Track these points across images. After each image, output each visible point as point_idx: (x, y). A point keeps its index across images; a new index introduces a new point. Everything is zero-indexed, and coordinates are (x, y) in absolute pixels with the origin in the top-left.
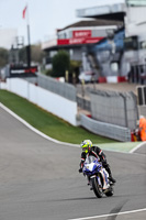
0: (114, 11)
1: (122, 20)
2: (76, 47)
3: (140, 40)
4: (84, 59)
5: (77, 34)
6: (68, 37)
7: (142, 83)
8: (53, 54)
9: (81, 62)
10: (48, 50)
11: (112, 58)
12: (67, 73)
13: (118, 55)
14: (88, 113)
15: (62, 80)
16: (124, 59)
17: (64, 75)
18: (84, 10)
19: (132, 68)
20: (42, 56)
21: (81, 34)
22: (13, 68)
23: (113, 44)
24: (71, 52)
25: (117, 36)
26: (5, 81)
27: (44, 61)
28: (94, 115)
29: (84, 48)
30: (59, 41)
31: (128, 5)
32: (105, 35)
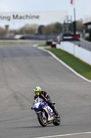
8: (89, 27)
10: (87, 24)
20: (83, 28)
22: (65, 35)
27: (84, 31)
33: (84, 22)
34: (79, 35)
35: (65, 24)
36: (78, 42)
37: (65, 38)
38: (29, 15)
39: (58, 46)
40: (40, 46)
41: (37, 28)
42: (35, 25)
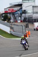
0: (19, 4)
1: (22, 6)
2: (10, 13)
3: (26, 11)
4: (12, 16)
5: (10, 10)
6: (7, 11)
7: (27, 22)
8: (3, 15)
9: (11, 17)
11: (19, 16)
12: (7, 20)
13: (20, 15)
14: (13, 30)
15: (6, 22)
16: (22, 16)
17: (6, 21)
18: (12, 3)
19: (24, 18)
21: (11, 10)
23: (19, 12)
24: (8, 14)
25: (20, 10)
27: (1, 17)
28: (14, 31)
29: (12, 13)
30: (5, 12)
31: (23, 2)
32: (17, 10)
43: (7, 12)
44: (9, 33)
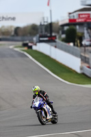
2: (81, 24)
4: (86, 32)
5: (81, 16)
6: (75, 18)
8: (66, 28)
9: (83, 33)
10: (63, 26)
14: (87, 65)
15: (72, 44)
20: (59, 29)
21: (83, 16)
22: (41, 37)
24: (77, 27)
26: (36, 45)
27: (61, 32)
29: (86, 25)
30: (70, 20)
33: (61, 23)
34: (55, 37)
35: (41, 25)
36: (54, 44)
37: (41, 39)
38: (5, 16)
39: (34, 48)
40: (16, 47)
41: (13, 29)
42: (11, 27)
43: (75, 20)
44: (79, 71)
